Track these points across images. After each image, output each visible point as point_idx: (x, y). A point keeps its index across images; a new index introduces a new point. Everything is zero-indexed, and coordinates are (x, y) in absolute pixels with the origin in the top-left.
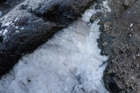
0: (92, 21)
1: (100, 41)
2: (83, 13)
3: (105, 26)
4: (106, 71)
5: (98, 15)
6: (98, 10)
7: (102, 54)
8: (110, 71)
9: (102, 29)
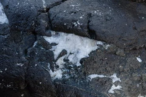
0: (98, 45)
1: (93, 52)
2: (99, 41)
3: (98, 50)
4: (84, 58)
5: (101, 46)
6: (103, 45)
7: (89, 54)
8: (85, 59)
9: (97, 50)
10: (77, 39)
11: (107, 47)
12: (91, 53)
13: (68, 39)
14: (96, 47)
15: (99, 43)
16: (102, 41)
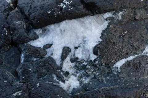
0: (106, 20)
1: (104, 31)
2: (105, 13)
3: (111, 26)
4: (97, 45)
5: (111, 19)
6: (113, 16)
7: (100, 37)
9: (108, 26)
10: (75, 24)
11: (120, 16)
12: (102, 34)
13: (63, 31)
14: (106, 24)
15: (107, 15)
16: (109, 11)
